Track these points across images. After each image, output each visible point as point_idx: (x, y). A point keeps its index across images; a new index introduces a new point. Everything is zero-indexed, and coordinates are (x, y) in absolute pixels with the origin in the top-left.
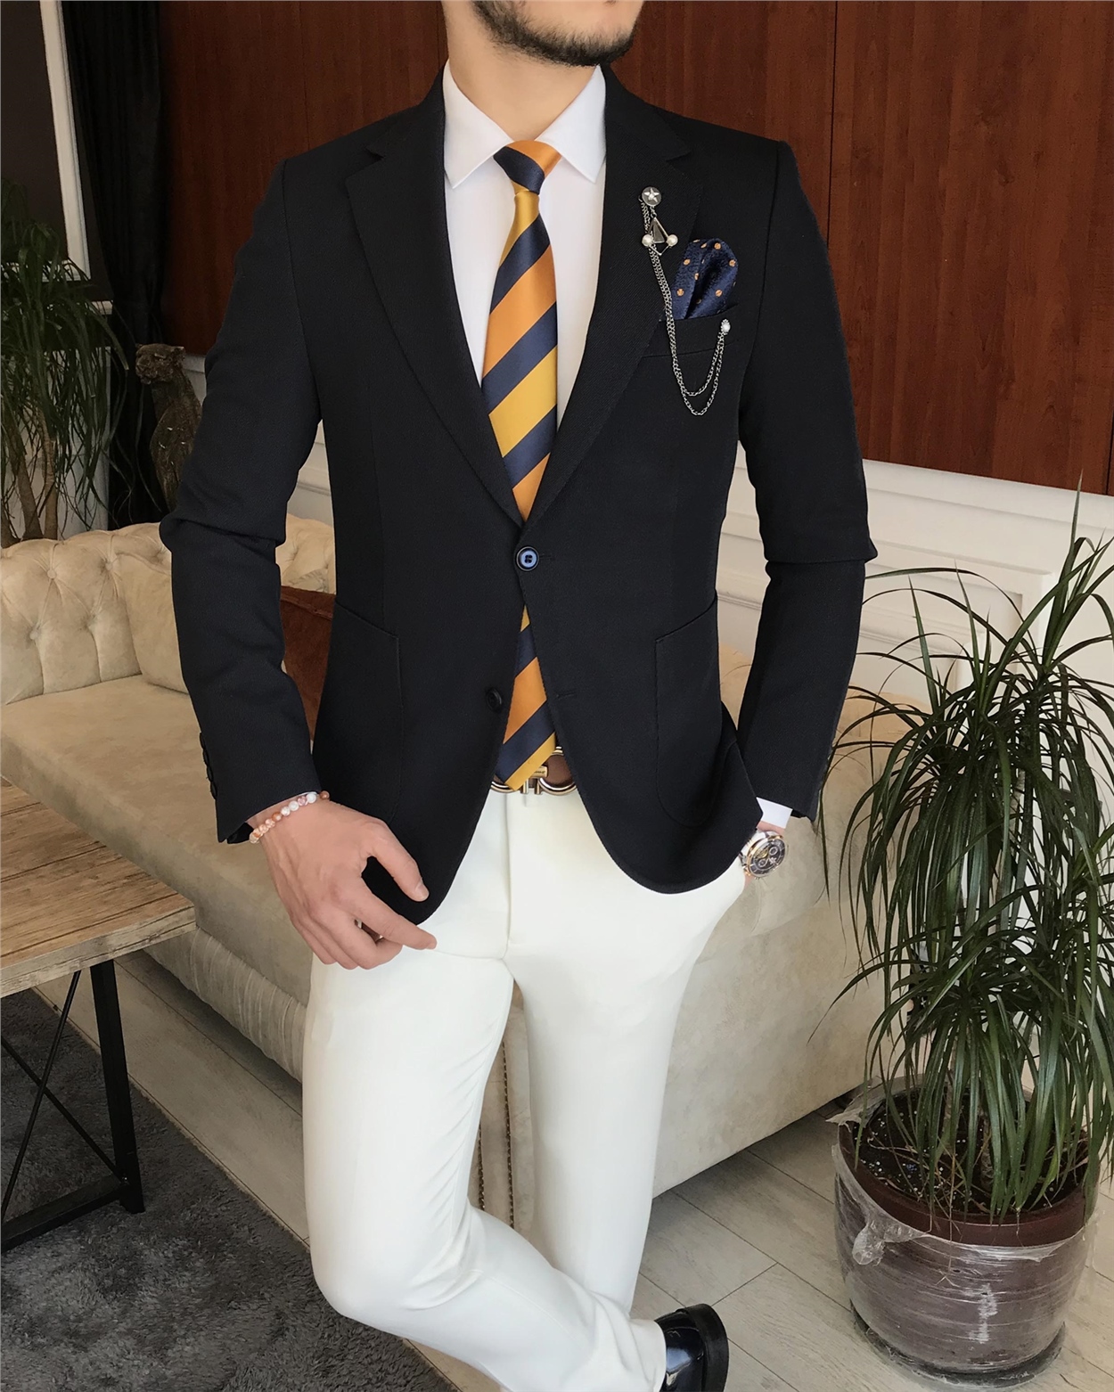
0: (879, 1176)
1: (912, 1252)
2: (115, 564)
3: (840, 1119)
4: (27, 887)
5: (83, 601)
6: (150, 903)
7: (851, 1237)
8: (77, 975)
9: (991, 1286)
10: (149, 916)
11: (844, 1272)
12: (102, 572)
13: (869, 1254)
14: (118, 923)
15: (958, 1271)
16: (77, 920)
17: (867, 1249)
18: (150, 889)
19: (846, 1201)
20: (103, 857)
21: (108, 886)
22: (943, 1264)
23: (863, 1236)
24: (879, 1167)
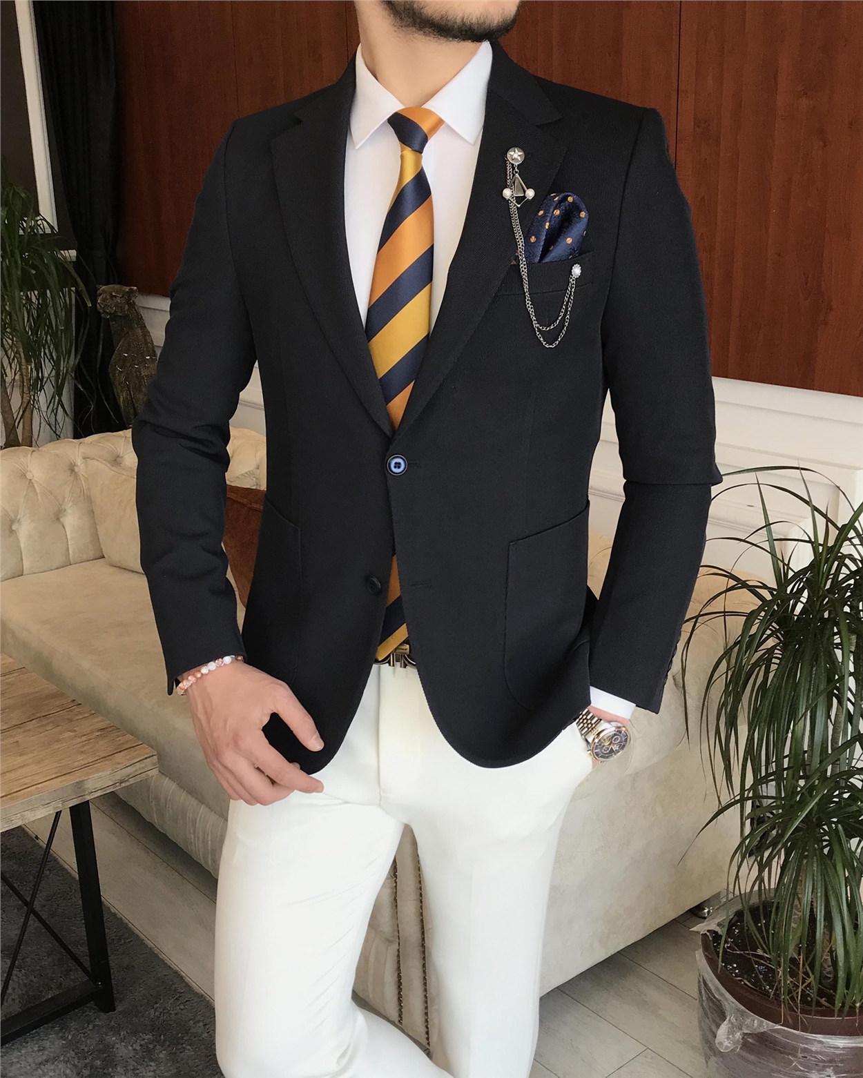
0: (736, 977)
1: (767, 1041)
2: (82, 467)
3: (702, 928)
4: (16, 739)
5: (56, 497)
6: (120, 752)
7: (714, 1027)
8: (58, 814)
9: (834, 1070)
10: (119, 763)
11: (707, 1058)
12: (71, 473)
13: (730, 1043)
14: (92, 770)
15: (806, 1057)
16: (59, 767)
17: (728, 1038)
18: (120, 740)
19: (709, 998)
20: (80, 713)
21: (84, 738)
22: (794, 1051)
23: (724, 1028)
24: (735, 968)
